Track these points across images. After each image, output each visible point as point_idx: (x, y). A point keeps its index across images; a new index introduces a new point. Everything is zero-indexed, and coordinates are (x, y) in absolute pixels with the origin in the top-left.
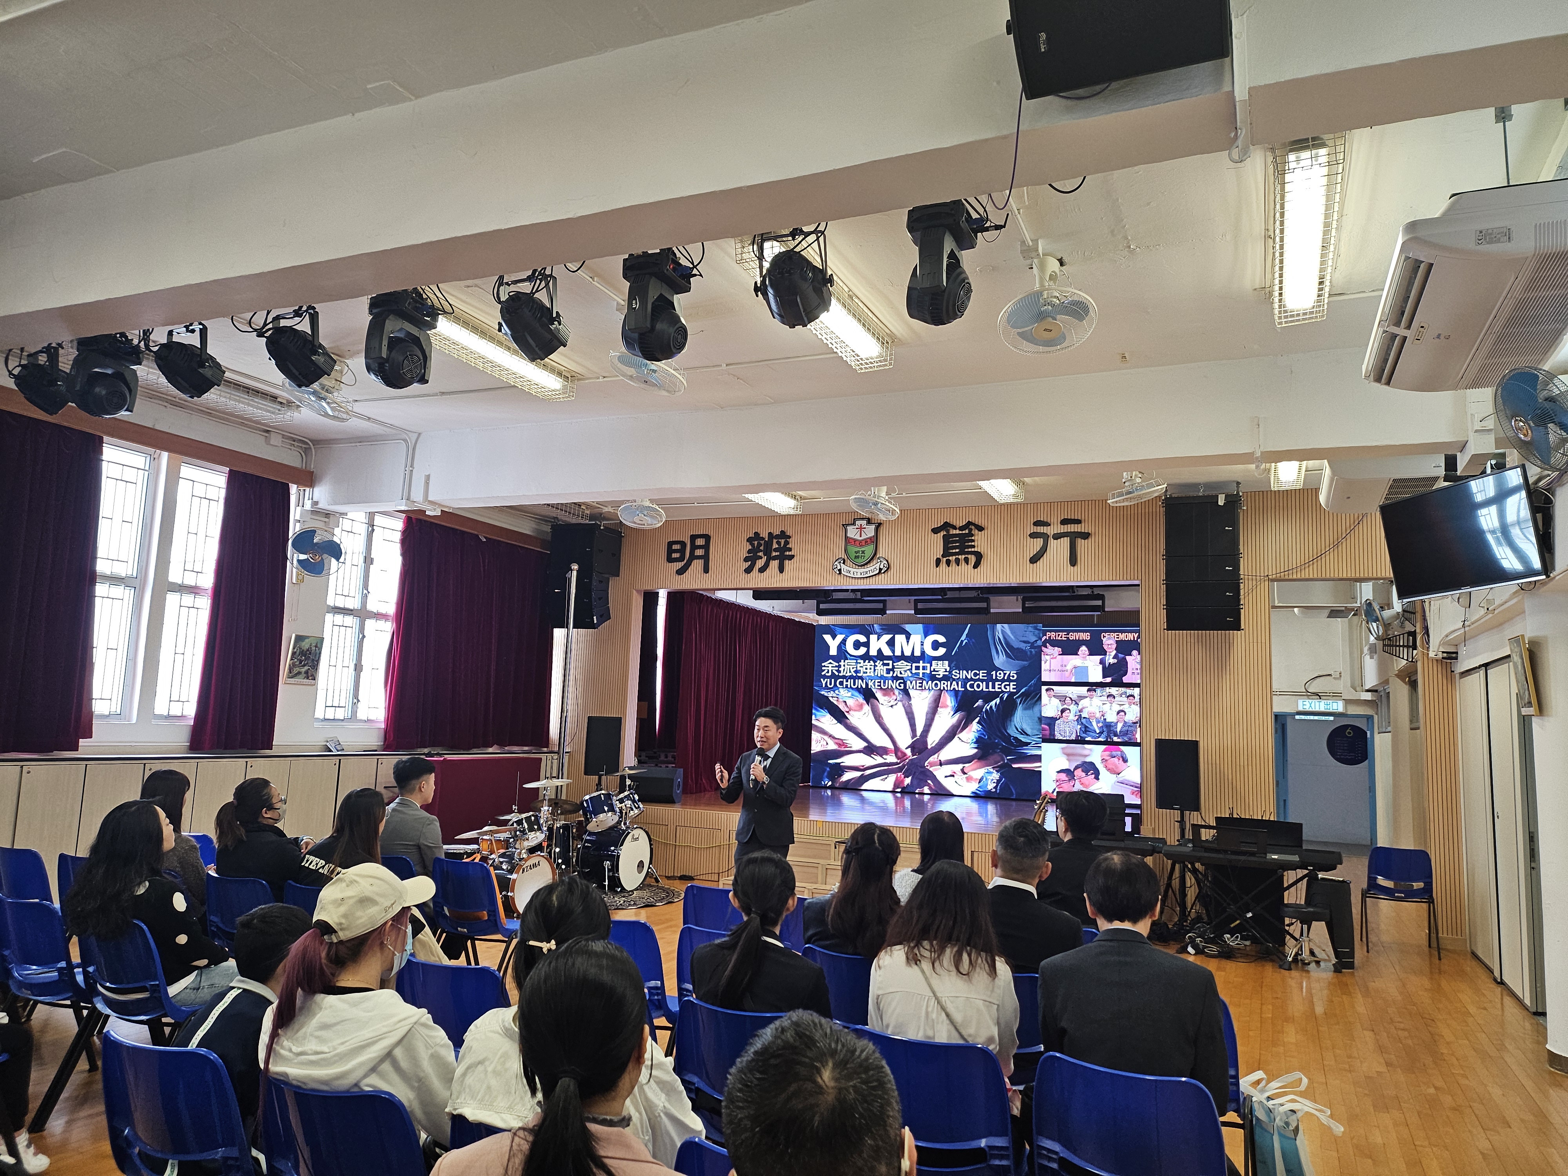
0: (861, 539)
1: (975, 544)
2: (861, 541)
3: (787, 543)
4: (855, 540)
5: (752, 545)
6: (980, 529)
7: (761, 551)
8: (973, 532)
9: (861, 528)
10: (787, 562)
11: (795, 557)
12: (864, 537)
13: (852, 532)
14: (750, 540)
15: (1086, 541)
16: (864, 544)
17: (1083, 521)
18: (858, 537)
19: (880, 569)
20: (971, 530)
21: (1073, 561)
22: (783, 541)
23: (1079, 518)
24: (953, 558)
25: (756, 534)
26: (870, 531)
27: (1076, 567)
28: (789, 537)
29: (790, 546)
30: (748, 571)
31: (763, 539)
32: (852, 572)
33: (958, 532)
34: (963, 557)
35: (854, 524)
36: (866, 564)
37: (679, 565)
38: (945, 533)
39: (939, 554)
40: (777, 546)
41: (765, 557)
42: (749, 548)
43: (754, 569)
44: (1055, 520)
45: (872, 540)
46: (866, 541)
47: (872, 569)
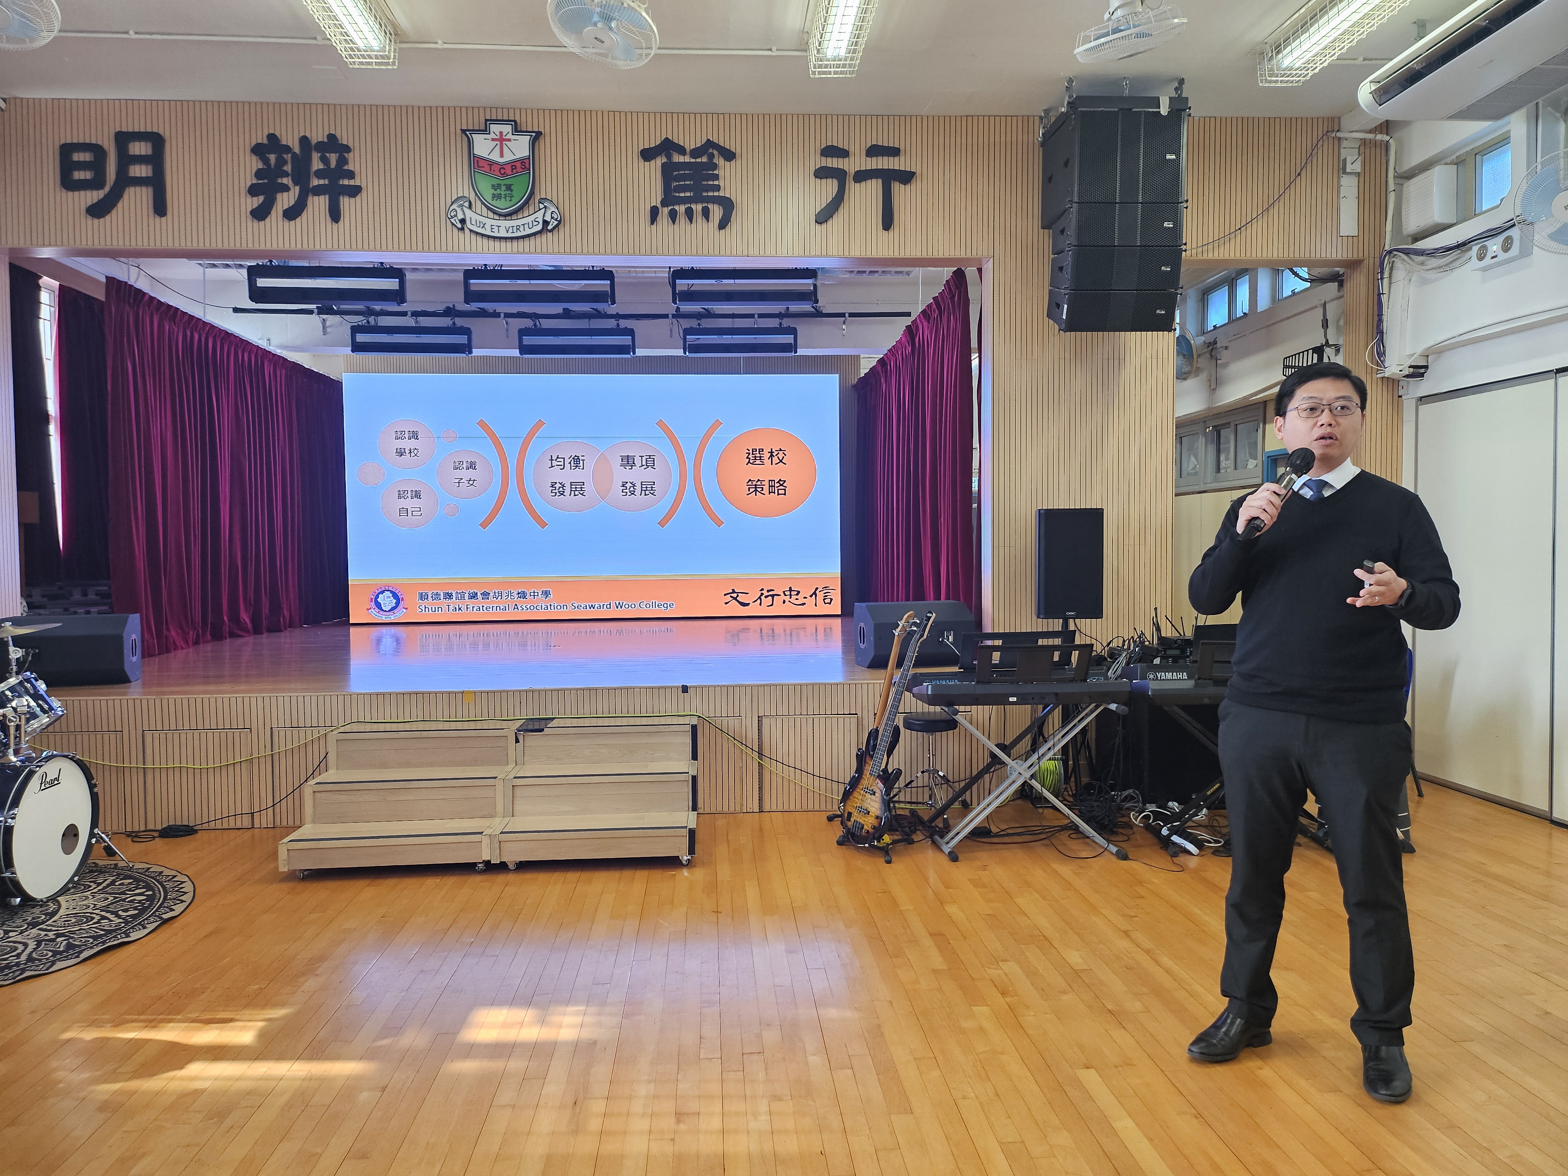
0: (501, 160)
1: (722, 184)
2: (502, 167)
3: (343, 161)
4: (491, 163)
5: (266, 161)
6: (729, 156)
7: (286, 174)
8: (715, 161)
9: (501, 140)
10: (346, 202)
11: (364, 193)
12: (508, 157)
13: (483, 146)
14: (258, 150)
15: (908, 187)
16: (509, 171)
17: (902, 152)
18: (495, 157)
19: (546, 223)
20: (711, 156)
21: (888, 223)
22: (333, 158)
23: (897, 146)
24: (681, 209)
25: (272, 137)
26: (520, 147)
27: (891, 232)
28: (347, 149)
29: (350, 167)
30: (260, 214)
31: (288, 149)
32: (488, 227)
33: (687, 159)
34: (698, 208)
35: (485, 131)
36: (516, 212)
37: (93, 196)
38: (664, 160)
39: (656, 198)
40: (321, 166)
41: (297, 188)
42: (260, 166)
43: (273, 212)
44: (857, 147)
45: (524, 166)
46: (513, 164)
47: (529, 222)
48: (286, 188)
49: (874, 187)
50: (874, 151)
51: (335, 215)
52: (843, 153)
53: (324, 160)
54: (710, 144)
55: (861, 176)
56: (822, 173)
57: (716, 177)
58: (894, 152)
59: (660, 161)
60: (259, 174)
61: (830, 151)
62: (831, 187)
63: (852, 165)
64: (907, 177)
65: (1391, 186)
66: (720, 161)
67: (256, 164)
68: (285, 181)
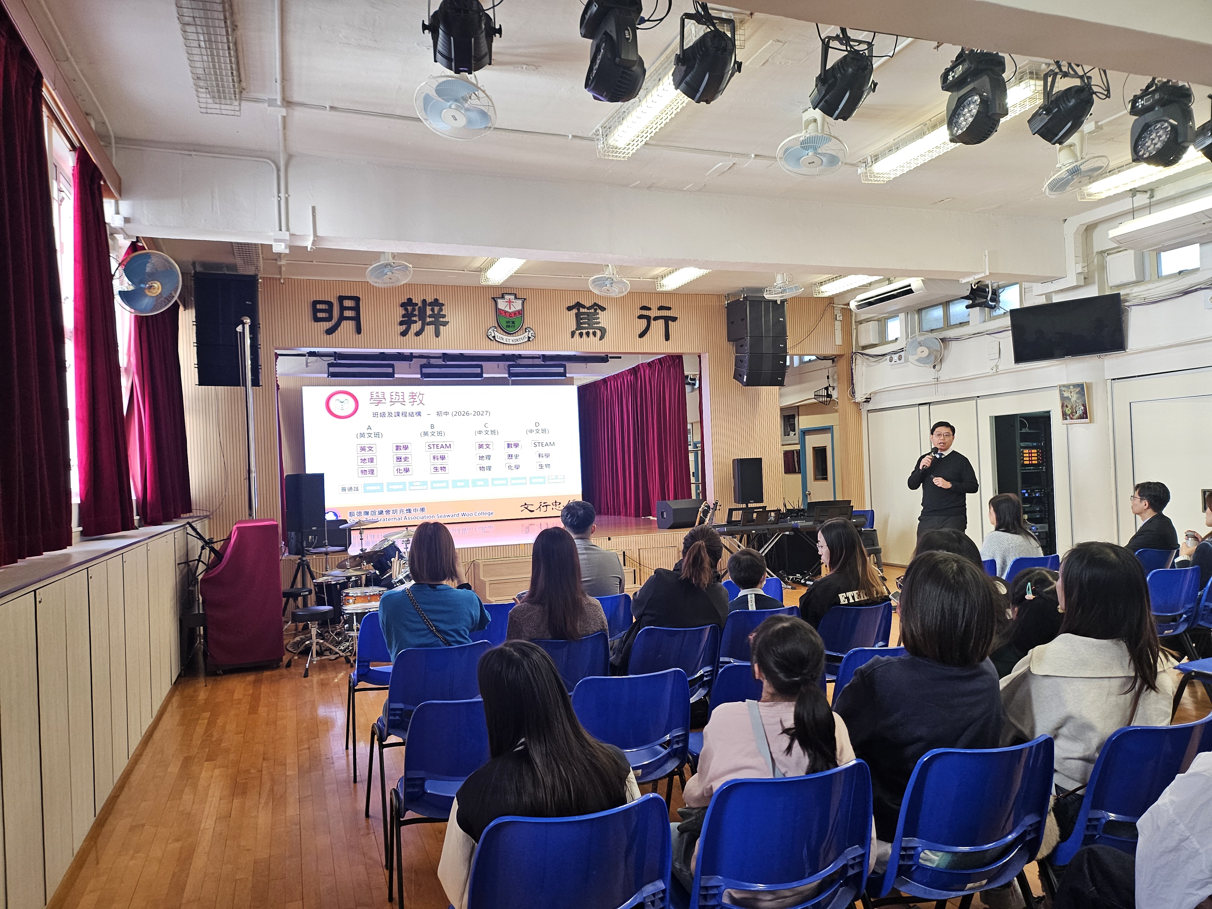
0: (510, 311)
1: (600, 321)
2: (510, 314)
3: (441, 310)
4: (506, 312)
5: (406, 310)
8: (597, 311)
9: (510, 302)
10: (441, 328)
11: (450, 324)
12: (513, 309)
13: (502, 305)
14: (403, 305)
15: (674, 323)
16: (513, 315)
17: (672, 309)
18: (507, 309)
19: (529, 338)
21: (667, 338)
22: (436, 309)
23: (670, 306)
24: (584, 331)
25: (410, 300)
26: (517, 306)
27: (669, 340)
28: (443, 305)
29: (444, 313)
30: (404, 334)
31: (417, 304)
32: (503, 339)
33: (586, 310)
34: (591, 331)
35: (503, 297)
36: (516, 333)
37: (328, 325)
38: (576, 311)
39: (574, 327)
40: (431, 313)
41: (420, 322)
42: (404, 313)
43: (410, 332)
44: (654, 307)
45: (521, 313)
46: (515, 313)
47: (522, 337)
48: (415, 322)
49: (661, 322)
50: (661, 308)
51: (437, 335)
52: (649, 309)
53: (433, 310)
54: (595, 304)
55: (656, 318)
56: (641, 317)
57: (599, 318)
58: (669, 309)
59: (575, 311)
60: (404, 316)
61: (644, 308)
62: (644, 322)
63: (653, 314)
64: (674, 319)
65: (854, 326)
66: (599, 311)
67: (402, 312)
68: (414, 319)
